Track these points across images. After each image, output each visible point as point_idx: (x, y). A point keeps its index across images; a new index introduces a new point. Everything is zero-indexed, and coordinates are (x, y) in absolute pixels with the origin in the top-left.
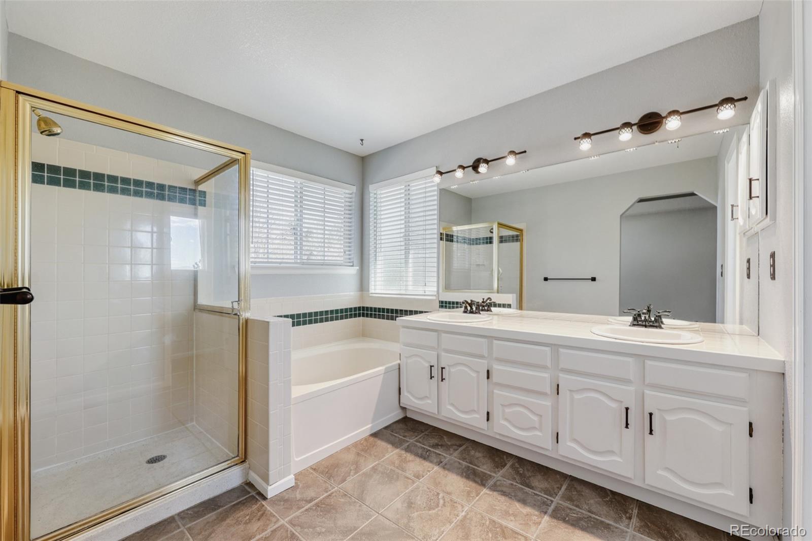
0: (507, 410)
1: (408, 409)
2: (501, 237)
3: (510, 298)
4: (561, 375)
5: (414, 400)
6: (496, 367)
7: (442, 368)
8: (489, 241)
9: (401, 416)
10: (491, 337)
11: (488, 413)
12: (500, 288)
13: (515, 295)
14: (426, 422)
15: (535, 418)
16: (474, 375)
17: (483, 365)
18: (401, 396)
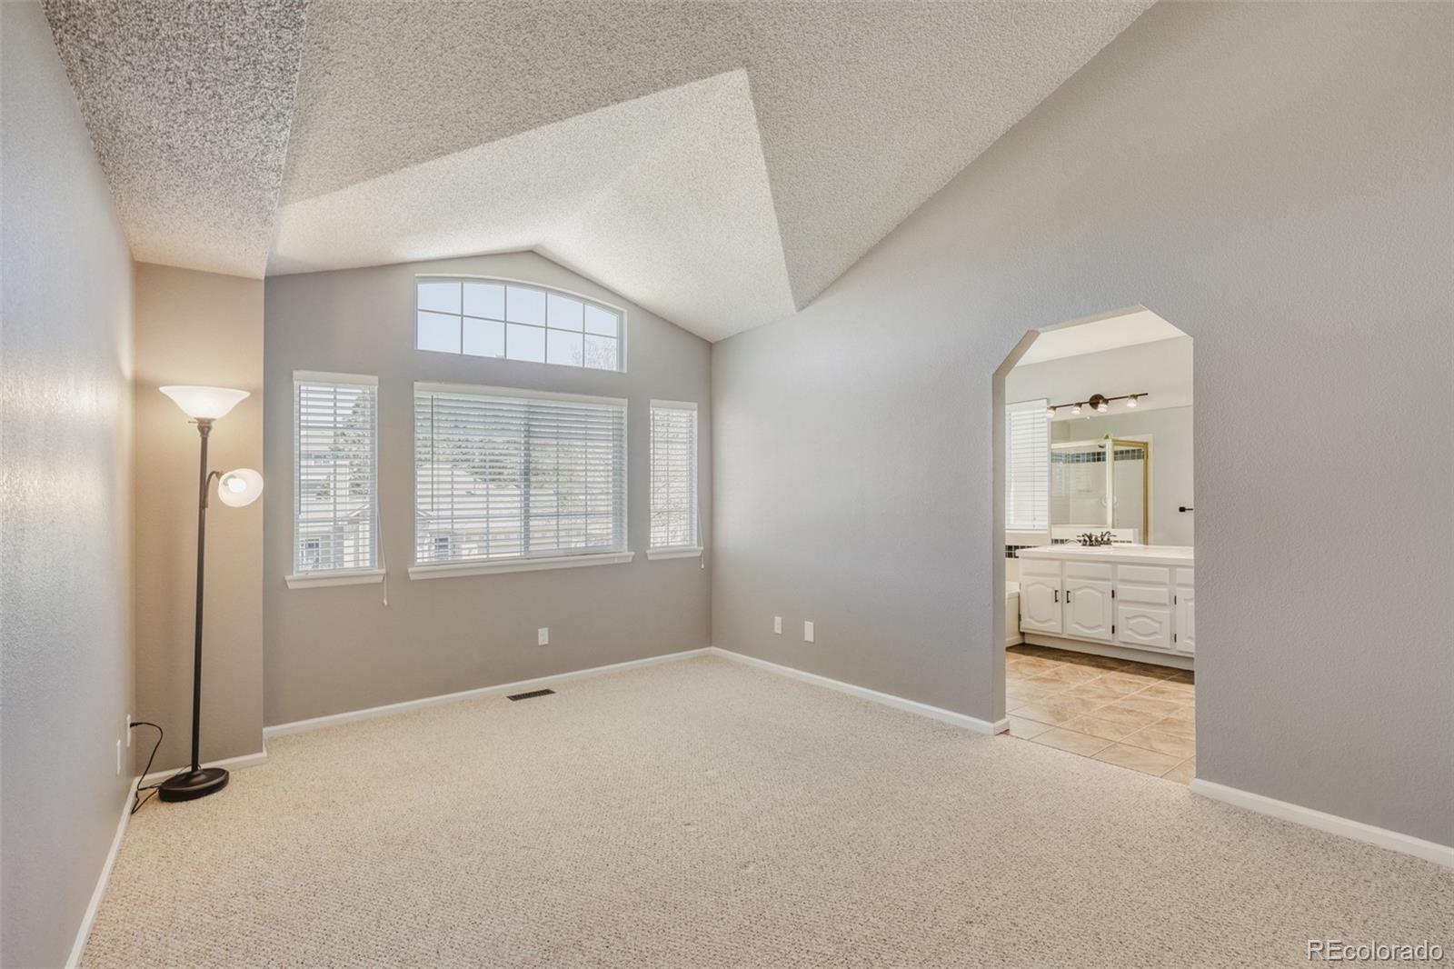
0: (1131, 622)
1: (1027, 633)
2: (1116, 453)
3: (1129, 534)
4: (1178, 589)
5: (1036, 623)
6: (1120, 588)
7: (1068, 592)
8: (1098, 457)
9: (1020, 642)
10: (1114, 562)
11: (1113, 627)
12: (1116, 522)
13: (1136, 530)
14: (1047, 645)
15: (1157, 625)
16: (1100, 595)
17: (1108, 586)
18: (1022, 622)
